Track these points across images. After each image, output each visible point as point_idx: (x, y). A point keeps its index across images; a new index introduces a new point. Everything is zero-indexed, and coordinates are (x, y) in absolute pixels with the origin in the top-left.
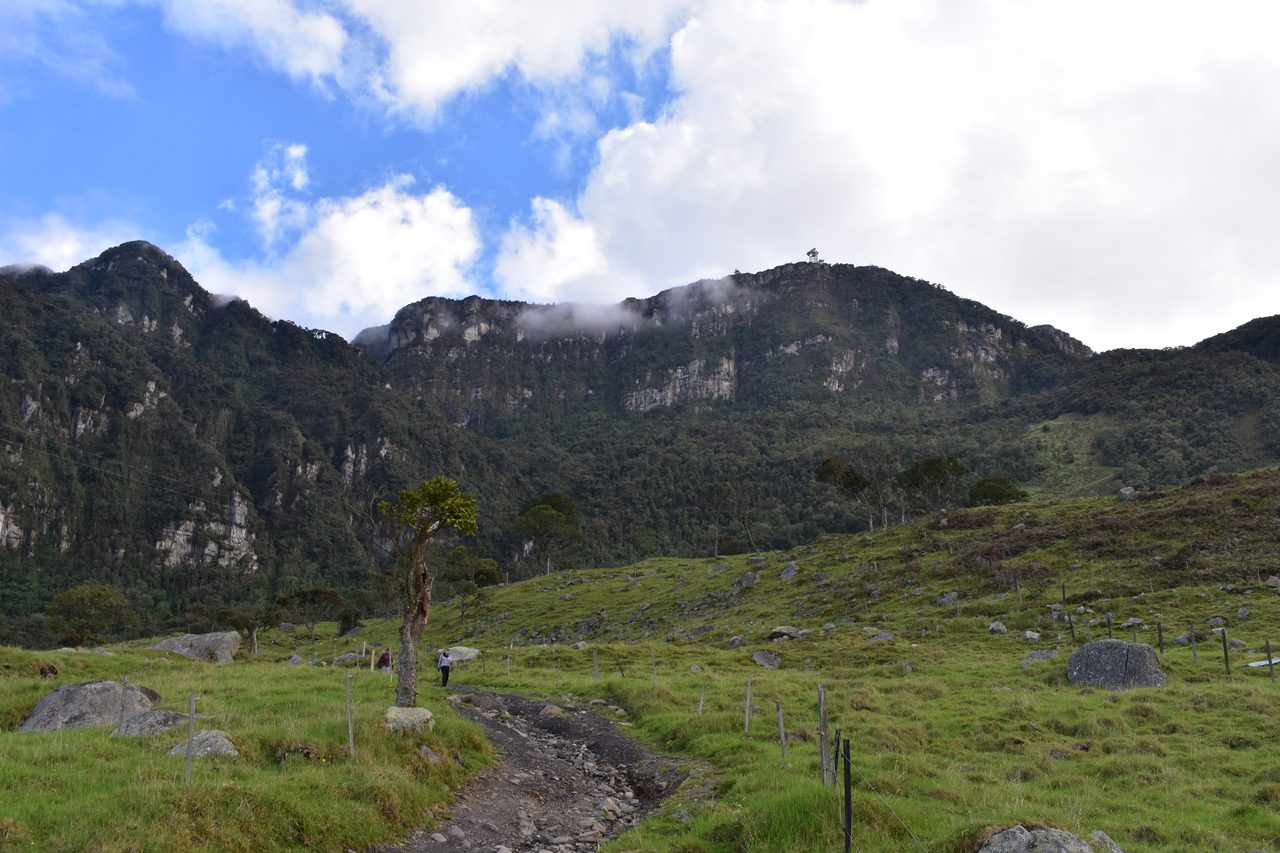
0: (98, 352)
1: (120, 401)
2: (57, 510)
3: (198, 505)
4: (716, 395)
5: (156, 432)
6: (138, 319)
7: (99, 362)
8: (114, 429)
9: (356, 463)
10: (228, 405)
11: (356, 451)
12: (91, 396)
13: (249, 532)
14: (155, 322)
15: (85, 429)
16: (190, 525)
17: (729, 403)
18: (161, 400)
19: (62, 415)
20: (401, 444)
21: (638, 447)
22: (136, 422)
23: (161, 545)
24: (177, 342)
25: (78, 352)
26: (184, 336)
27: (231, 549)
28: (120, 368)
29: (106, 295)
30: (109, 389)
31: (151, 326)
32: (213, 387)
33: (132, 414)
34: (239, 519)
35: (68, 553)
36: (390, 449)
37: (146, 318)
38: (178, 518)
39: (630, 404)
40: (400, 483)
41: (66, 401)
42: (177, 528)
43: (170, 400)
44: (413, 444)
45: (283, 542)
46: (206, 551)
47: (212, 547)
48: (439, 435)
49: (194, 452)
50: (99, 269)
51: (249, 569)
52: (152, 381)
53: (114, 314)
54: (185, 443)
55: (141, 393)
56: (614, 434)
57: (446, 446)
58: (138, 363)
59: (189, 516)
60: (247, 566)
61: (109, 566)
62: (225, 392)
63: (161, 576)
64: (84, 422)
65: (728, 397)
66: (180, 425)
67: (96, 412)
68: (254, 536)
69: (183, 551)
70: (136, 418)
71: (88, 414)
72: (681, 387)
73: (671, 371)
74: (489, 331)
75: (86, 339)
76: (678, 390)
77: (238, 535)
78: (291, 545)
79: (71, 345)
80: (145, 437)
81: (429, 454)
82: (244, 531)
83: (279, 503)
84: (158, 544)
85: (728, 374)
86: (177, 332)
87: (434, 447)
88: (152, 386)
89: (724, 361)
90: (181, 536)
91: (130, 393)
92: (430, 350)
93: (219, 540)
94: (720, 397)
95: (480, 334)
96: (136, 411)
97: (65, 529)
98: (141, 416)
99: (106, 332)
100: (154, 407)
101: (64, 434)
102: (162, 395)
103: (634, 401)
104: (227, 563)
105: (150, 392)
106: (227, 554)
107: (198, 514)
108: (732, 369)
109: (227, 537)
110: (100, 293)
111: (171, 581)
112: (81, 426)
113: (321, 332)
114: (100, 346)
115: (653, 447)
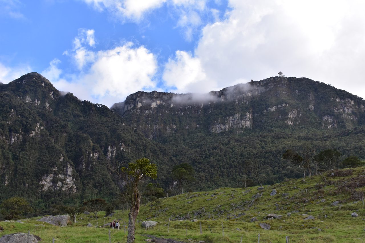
0: (19, 112)
1: (27, 130)
2: (4, 170)
3: (55, 168)
4: (245, 126)
5: (40, 141)
6: (33, 100)
7: (19, 116)
8: (25, 140)
9: (112, 152)
10: (65, 132)
11: (112, 148)
12: (16, 128)
13: (73, 178)
14: (39, 102)
15: (14, 141)
16: (52, 175)
17: (250, 129)
18: (42, 130)
19: (6, 135)
20: (128, 145)
21: (216, 146)
22: (33, 138)
23: (41, 183)
24: (48, 109)
25: (12, 113)
26: (50, 107)
27: (67, 184)
28: (27, 118)
29: (22, 92)
30: (23, 126)
31: (38, 103)
32: (60, 125)
33: (31, 135)
34: (69, 173)
35: (8, 186)
36: (124, 147)
37: (36, 100)
38: (47, 173)
39: (213, 130)
40: (128, 160)
41: (8, 130)
42: (47, 176)
43: (45, 130)
44: (133, 145)
45: (85, 182)
46: (58, 185)
47: (60, 184)
48: (142, 142)
49: (53, 149)
50: (20, 83)
51: (73, 192)
52: (39, 123)
53: (25, 99)
54: (50, 145)
55: (34, 127)
56: (207, 141)
57: (145, 146)
58: (33, 116)
59: (51, 172)
60: (72, 190)
61: (22, 191)
62: (65, 127)
63: (41, 194)
64: (14, 138)
65: (249, 127)
66: (48, 139)
67: (18, 134)
68: (75, 179)
69: (49, 185)
70: (33, 136)
71: (15, 135)
72: (231, 124)
73: (228, 118)
74: (161, 104)
75: (15, 108)
76: (230, 125)
77: (69, 179)
78: (88, 183)
79: (10, 110)
80: (36, 143)
81: (138, 149)
82: (71, 178)
83: (84, 167)
84: (40, 182)
85: (249, 119)
86: (47, 105)
87: (140, 146)
88: (38, 125)
89: (248, 114)
90: (49, 179)
91: (30, 128)
92: (139, 111)
93: (62, 181)
94: (246, 127)
95: (157, 105)
96: (33, 134)
97: (7, 177)
98: (34, 135)
99: (22, 105)
100: (39, 132)
101: (7, 142)
102: (42, 128)
103: (214, 129)
104: (65, 189)
105: (38, 127)
106: (65, 186)
107: (55, 171)
108: (250, 117)
109: (65, 180)
110: (20, 91)
111: (45, 196)
112: (13, 139)
113: (99, 105)
114: (20, 110)
115: (221, 146)
